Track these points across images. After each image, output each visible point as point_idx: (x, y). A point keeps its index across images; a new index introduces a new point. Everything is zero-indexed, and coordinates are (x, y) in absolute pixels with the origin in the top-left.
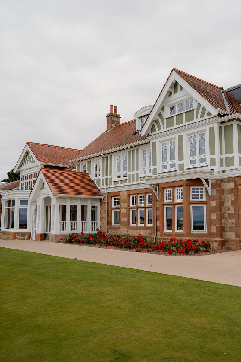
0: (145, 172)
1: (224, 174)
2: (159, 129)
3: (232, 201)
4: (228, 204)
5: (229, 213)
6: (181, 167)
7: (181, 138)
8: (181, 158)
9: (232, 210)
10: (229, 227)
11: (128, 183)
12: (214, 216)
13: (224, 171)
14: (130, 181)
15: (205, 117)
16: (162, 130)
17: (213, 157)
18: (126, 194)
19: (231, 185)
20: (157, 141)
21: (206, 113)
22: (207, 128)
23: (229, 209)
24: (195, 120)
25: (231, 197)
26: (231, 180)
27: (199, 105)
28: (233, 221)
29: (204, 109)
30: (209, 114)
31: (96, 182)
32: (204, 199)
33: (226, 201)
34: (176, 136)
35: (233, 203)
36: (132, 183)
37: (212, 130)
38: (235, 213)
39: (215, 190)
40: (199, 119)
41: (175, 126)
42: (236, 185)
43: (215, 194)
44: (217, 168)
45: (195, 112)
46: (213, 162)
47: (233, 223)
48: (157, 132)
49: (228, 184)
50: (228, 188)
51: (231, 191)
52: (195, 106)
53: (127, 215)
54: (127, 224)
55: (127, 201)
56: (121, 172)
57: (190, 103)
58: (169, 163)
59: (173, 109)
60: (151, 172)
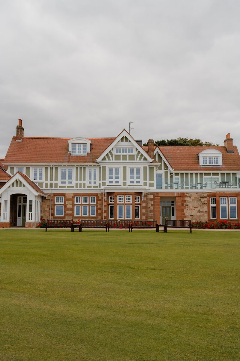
0: (90, 183)
1: (149, 190)
2: (109, 159)
3: (151, 204)
4: (150, 205)
5: (150, 210)
6: (125, 184)
7: (125, 168)
8: (125, 178)
9: (152, 208)
10: (150, 216)
11: (75, 188)
12: (144, 211)
13: (149, 189)
14: (77, 187)
15: (142, 161)
16: (111, 161)
17: (145, 181)
18: (72, 195)
19: (152, 196)
20: (107, 167)
21: (143, 158)
22: (142, 167)
23: (150, 208)
24: (135, 161)
25: (152, 202)
26: (151, 194)
27: (139, 152)
28: (152, 213)
29: (142, 155)
30: (145, 159)
31: (37, 184)
32: (139, 203)
33: (149, 204)
34: (122, 166)
35: (152, 205)
36: (79, 188)
37: (145, 168)
38: (153, 210)
39: (145, 198)
40: (138, 161)
41: (121, 161)
42: (154, 197)
43: (145, 200)
44: (147, 187)
45: (135, 156)
46: (145, 184)
47: (152, 214)
48: (107, 161)
49: (150, 195)
50: (150, 198)
51: (151, 199)
52: (135, 153)
53: (72, 209)
54: (72, 215)
55: (72, 200)
56: (67, 180)
57: (131, 150)
58: (114, 180)
59: (118, 150)
60: (97, 184)
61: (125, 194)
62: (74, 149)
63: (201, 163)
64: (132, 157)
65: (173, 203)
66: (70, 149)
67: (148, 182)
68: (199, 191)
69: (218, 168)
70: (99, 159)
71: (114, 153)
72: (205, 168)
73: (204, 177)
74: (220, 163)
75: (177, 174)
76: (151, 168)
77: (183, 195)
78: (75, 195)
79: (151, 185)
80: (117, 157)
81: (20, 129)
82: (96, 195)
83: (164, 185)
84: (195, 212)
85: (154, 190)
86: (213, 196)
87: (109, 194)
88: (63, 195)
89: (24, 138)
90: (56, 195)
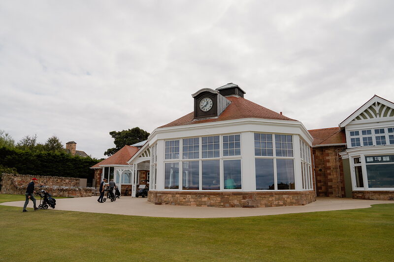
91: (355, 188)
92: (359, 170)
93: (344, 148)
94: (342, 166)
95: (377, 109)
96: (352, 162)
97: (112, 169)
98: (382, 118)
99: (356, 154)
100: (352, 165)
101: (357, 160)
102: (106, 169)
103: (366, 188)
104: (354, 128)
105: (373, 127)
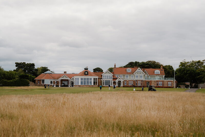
6: (139, 79)
7: (139, 75)
8: (139, 77)
12: (143, 84)
14: (129, 79)
16: (136, 74)
22: (143, 75)
38: (145, 84)
39: (143, 82)
51: (145, 82)
52: (141, 72)
53: (128, 84)
54: (128, 85)
55: (128, 82)
56: (127, 78)
57: (140, 72)
58: (137, 78)
59: (138, 72)
60: (133, 79)
61: (139, 81)
62: (128, 71)
63: (155, 73)
64: (141, 73)
65: (149, 83)
66: (127, 71)
67: (144, 78)
68: (154, 80)
69: (159, 74)
70: (134, 74)
71: (137, 72)
72: (156, 74)
73: (156, 76)
74: (159, 73)
75: (149, 76)
76: (145, 75)
77: (151, 81)
78: (129, 81)
79: (145, 79)
80: (138, 73)
81: (115, 66)
82: (133, 81)
83: (147, 78)
84: (153, 85)
85: (145, 80)
86: (157, 81)
87: (136, 81)
88: (126, 81)
89: (116, 68)
90: (125, 81)
91: (103, 86)
92: (104, 82)
93: (102, 78)
94: (101, 82)
95: (108, 72)
96: (103, 81)
97: (44, 80)
98: (108, 74)
99: (104, 80)
100: (103, 82)
101: (104, 81)
102: (43, 80)
103: (105, 85)
104: (104, 75)
105: (106, 75)
